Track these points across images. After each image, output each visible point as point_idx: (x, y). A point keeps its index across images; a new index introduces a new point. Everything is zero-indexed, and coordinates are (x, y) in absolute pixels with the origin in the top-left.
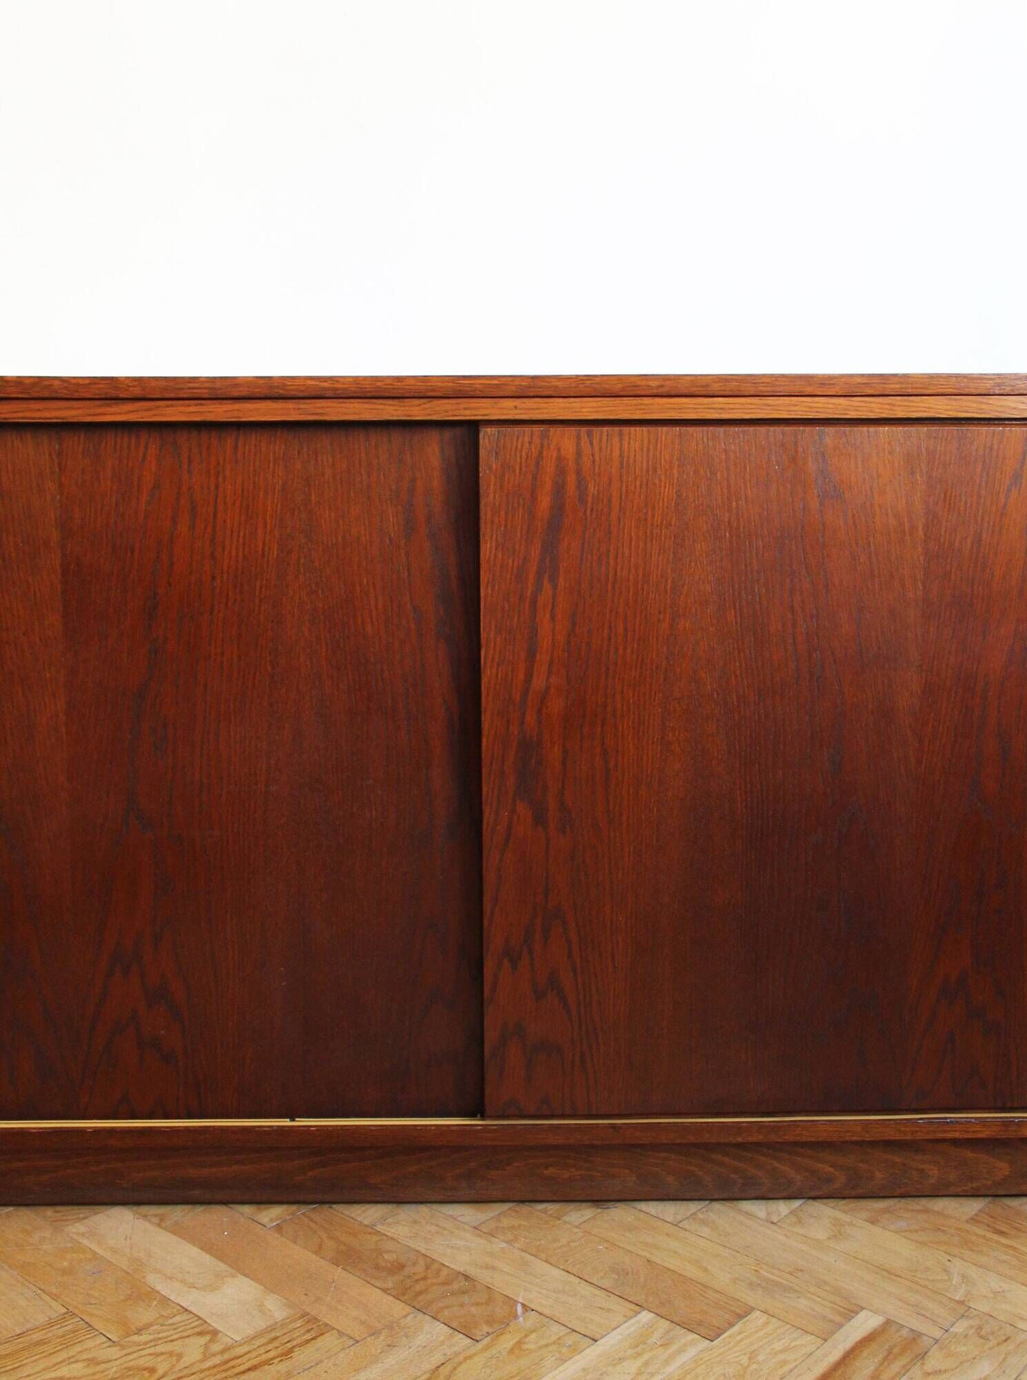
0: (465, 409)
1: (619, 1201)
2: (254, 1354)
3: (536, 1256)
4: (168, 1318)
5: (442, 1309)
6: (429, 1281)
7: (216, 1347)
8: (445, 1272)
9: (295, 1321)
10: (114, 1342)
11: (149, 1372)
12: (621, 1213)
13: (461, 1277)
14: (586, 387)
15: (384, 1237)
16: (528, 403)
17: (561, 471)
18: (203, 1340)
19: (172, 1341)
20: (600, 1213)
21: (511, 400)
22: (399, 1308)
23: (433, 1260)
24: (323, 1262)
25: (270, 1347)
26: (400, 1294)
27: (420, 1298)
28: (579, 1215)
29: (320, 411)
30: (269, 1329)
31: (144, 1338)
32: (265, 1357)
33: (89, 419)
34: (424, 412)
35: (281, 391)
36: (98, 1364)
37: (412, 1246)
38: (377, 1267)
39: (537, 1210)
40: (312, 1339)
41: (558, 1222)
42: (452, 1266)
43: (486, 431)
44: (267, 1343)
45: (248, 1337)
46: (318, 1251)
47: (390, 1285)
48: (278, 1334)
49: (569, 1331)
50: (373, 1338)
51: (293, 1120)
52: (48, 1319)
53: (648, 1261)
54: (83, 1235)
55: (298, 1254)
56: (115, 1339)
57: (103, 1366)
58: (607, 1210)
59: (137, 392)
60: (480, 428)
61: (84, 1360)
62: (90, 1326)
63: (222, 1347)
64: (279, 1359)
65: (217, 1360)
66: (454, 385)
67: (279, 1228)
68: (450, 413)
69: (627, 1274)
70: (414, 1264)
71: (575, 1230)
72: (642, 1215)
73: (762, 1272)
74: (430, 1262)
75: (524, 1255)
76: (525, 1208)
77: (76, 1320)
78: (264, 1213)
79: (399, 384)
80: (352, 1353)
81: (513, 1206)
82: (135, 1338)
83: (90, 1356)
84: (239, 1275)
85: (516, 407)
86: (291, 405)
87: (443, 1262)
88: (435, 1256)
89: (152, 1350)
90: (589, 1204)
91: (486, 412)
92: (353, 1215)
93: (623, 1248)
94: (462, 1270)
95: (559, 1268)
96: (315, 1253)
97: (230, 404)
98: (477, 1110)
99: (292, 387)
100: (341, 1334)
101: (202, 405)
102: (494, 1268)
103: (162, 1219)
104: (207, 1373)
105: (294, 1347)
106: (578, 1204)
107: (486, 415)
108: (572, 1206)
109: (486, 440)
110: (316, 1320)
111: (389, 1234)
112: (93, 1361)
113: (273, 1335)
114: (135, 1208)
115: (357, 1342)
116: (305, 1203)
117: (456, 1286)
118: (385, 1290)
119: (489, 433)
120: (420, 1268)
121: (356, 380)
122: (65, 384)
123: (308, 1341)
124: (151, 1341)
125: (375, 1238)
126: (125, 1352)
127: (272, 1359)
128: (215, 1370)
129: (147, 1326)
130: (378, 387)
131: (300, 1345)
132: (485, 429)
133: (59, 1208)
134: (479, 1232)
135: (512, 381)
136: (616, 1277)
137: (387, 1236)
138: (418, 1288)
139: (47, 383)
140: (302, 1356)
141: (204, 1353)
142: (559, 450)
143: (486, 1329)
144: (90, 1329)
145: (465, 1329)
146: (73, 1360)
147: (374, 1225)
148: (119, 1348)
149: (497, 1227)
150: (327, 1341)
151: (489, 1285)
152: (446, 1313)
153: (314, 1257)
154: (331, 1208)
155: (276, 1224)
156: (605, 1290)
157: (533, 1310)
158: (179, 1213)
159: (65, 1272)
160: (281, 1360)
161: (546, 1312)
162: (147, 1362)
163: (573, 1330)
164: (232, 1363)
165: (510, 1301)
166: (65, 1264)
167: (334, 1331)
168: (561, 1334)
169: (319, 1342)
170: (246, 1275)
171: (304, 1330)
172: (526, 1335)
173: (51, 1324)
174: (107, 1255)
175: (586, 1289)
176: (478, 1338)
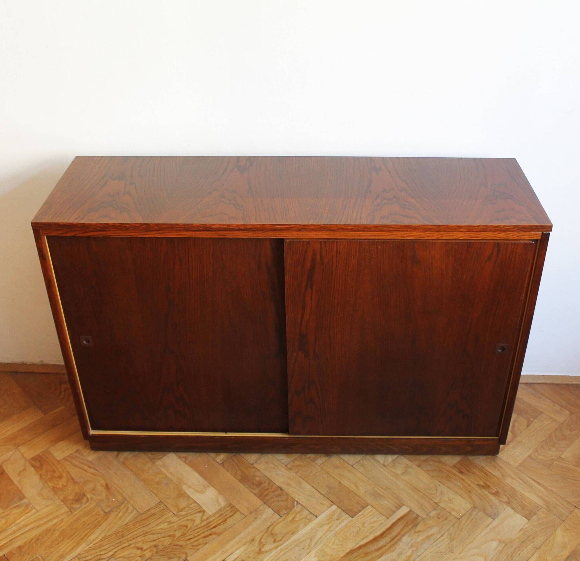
0: (279, 235)
1: (335, 454)
2: (215, 521)
3: (304, 479)
4: (190, 504)
5: (272, 502)
6: (270, 490)
7: (204, 518)
8: (274, 487)
9: (227, 507)
10: (175, 515)
11: (186, 527)
12: (334, 459)
13: (279, 489)
14: (324, 229)
15: (256, 470)
16: (302, 233)
17: (314, 254)
18: (201, 514)
19: (192, 515)
20: (328, 459)
22: (259, 502)
24: (236, 481)
25: (220, 518)
26: (261, 496)
27: (266, 498)
28: (321, 460)
29: (224, 234)
30: (220, 510)
31: (183, 513)
32: (219, 522)
34: (263, 236)
37: (265, 474)
38: (253, 483)
39: (307, 457)
40: (233, 515)
41: (313, 463)
42: (277, 484)
43: (287, 242)
44: (219, 517)
45: (213, 514)
46: (235, 475)
47: (257, 492)
48: (223, 513)
49: (309, 512)
50: (251, 515)
51: (226, 434)
52: (155, 504)
53: (340, 483)
55: (229, 477)
56: (175, 513)
57: (172, 525)
58: (330, 458)
60: (284, 240)
62: (167, 507)
63: (206, 517)
65: (205, 523)
66: (274, 227)
67: (223, 464)
68: (273, 236)
69: (332, 488)
70: (265, 482)
71: (319, 467)
72: (342, 461)
73: (376, 488)
74: (270, 481)
75: (301, 479)
76: (303, 456)
77: (162, 505)
78: (218, 457)
79: (253, 227)
81: (299, 456)
82: (181, 513)
83: (168, 520)
84: (211, 487)
85: (297, 234)
87: (274, 482)
88: (272, 479)
89: (185, 519)
90: (325, 454)
91: (286, 235)
92: (247, 459)
93: (332, 476)
94: (280, 485)
95: (310, 485)
96: (234, 477)
98: (287, 430)
99: (213, 228)
100: (241, 513)
102: (290, 485)
103: (186, 458)
105: (227, 518)
106: (321, 454)
107: (286, 237)
108: (318, 456)
110: (233, 507)
111: (258, 468)
112: (170, 522)
113: (220, 513)
114: (177, 454)
115: (246, 517)
116: (232, 453)
117: (277, 493)
118: (255, 494)
120: (267, 484)
123: (231, 516)
124: (185, 515)
125: (253, 470)
126: (178, 519)
127: (221, 523)
128: (204, 527)
129: (184, 508)
130: (246, 228)
131: (229, 517)
132: (286, 240)
133: (152, 453)
134: (287, 468)
135: (296, 226)
136: (328, 490)
138: (265, 493)
140: (230, 522)
141: (201, 520)
142: (314, 247)
143: (284, 512)
144: (167, 509)
145: (277, 512)
146: (164, 521)
147: (254, 464)
148: (176, 517)
149: (293, 466)
150: (237, 516)
151: (287, 493)
152: (273, 504)
153: (234, 479)
154: (240, 455)
155: (222, 462)
156: (323, 495)
157: (300, 504)
158: (191, 456)
159: (158, 483)
160: (223, 524)
161: (304, 504)
162: (185, 523)
163: (311, 513)
164: (209, 524)
165: (293, 500)
166: (157, 480)
167: (239, 512)
168: (307, 514)
169: (234, 517)
170: (212, 486)
171: (230, 511)
172: (296, 515)
173: (156, 506)
174: (169, 475)
175: (317, 495)
176: (281, 516)
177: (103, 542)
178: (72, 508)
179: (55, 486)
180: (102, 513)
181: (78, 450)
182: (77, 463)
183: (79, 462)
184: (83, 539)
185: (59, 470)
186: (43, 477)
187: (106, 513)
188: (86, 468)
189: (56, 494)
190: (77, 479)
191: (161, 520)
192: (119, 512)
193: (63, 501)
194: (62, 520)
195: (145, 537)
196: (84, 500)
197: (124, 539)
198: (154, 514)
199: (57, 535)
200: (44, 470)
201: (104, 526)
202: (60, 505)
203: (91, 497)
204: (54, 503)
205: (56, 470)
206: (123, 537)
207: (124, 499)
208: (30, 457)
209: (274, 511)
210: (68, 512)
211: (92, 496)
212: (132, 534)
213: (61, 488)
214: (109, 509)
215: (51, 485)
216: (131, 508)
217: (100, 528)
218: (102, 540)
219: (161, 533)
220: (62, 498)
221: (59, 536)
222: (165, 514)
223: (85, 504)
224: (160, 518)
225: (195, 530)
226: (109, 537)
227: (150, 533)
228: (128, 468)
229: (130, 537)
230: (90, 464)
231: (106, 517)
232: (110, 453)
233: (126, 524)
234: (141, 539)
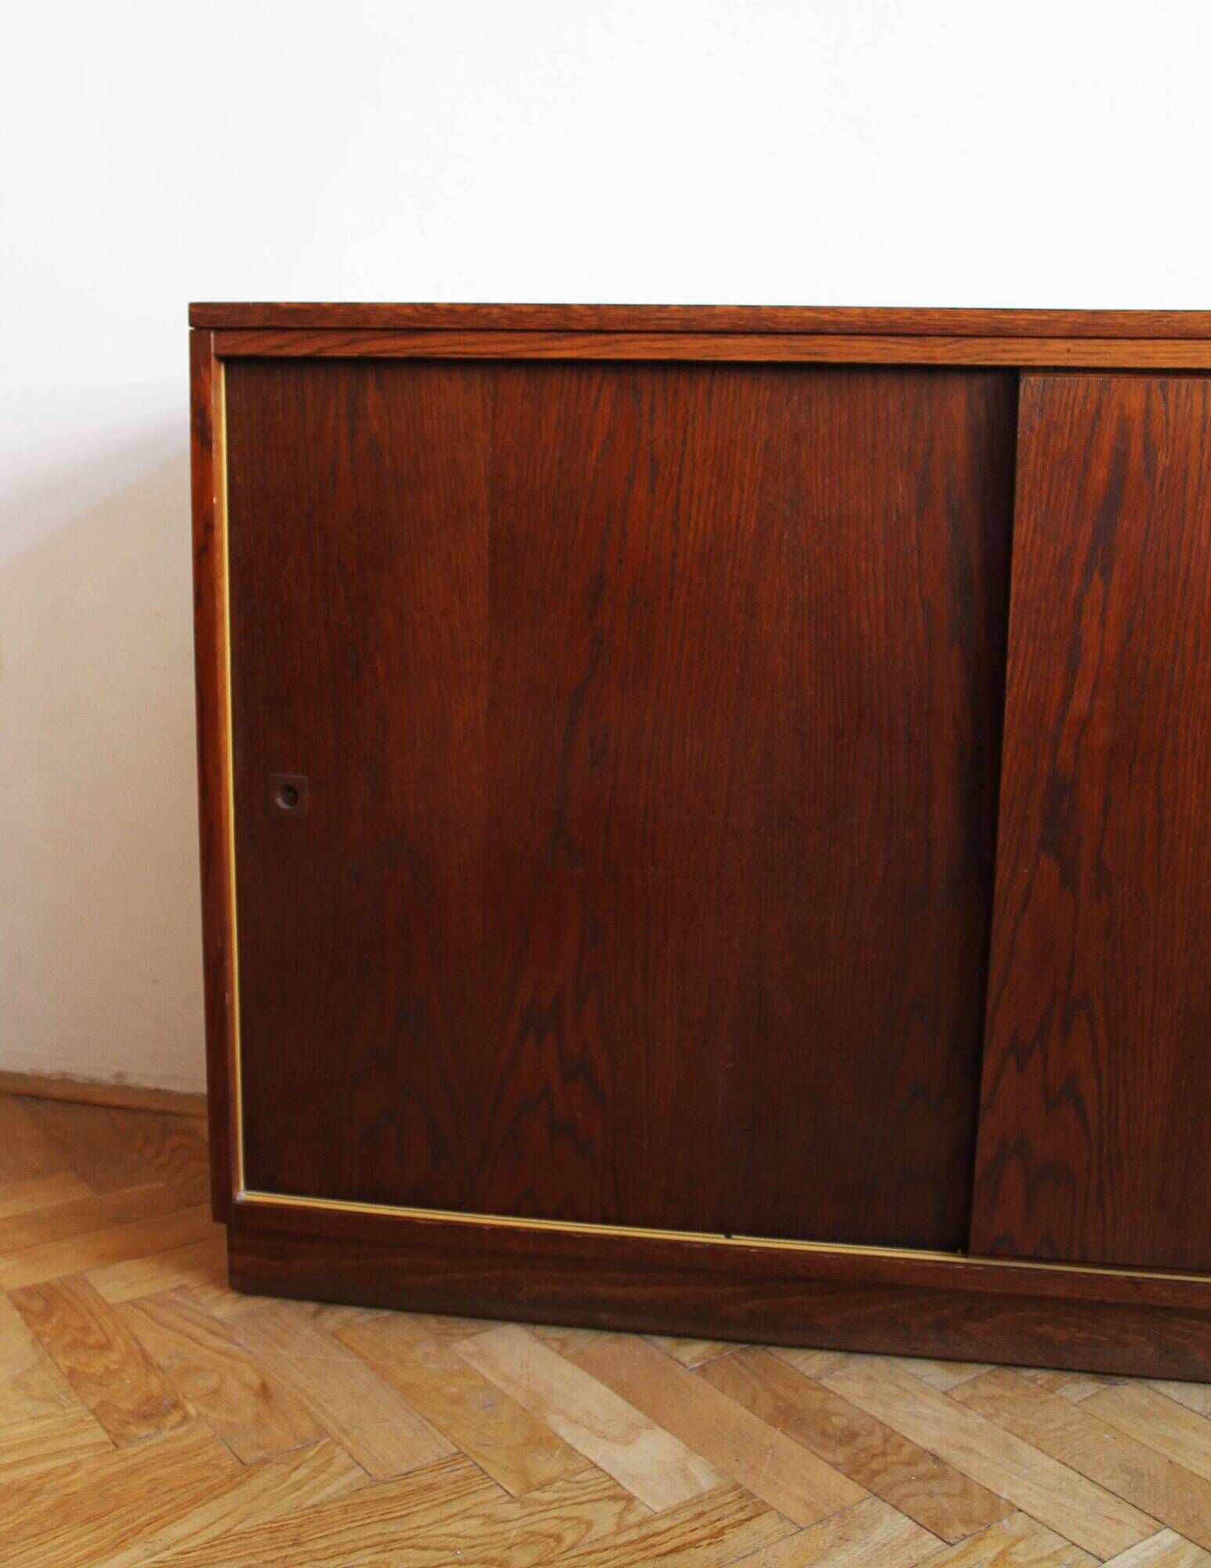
0: (1005, 351)
1: (1130, 1376)
2: (677, 1532)
3: (1023, 1439)
4: (575, 1473)
5: (907, 1496)
6: (890, 1458)
7: (632, 1518)
8: (907, 1449)
9: (725, 1494)
10: (513, 1497)
11: (555, 1540)
12: (1131, 1393)
13: (929, 1459)
15: (831, 1395)
16: (1086, 345)
17: (1124, 433)
18: (617, 1507)
19: (580, 1504)
20: (1105, 1390)
21: (1064, 341)
22: (851, 1491)
23: (894, 1431)
24: (756, 1420)
25: (695, 1525)
26: (855, 1470)
27: (878, 1479)
28: (1078, 1390)
30: (695, 1501)
31: (547, 1496)
32: (691, 1537)
33: (532, 355)
34: (951, 355)
35: (770, 324)
36: (496, 1522)
37: (866, 1409)
38: (823, 1433)
39: (1023, 1377)
40: (748, 1520)
41: (1051, 1396)
42: (918, 1441)
43: (1029, 382)
44: (692, 1521)
45: (670, 1508)
46: (752, 1405)
47: (840, 1459)
48: (707, 1508)
49: (1067, 1543)
50: (820, 1526)
51: (728, 1236)
52: (436, 1458)
53: (1170, 1462)
54: (472, 1355)
55: (728, 1408)
56: (514, 1493)
57: (500, 1527)
58: (1114, 1387)
59: (593, 322)
60: (1021, 377)
61: (478, 1516)
62: (485, 1473)
63: (639, 1518)
64: (707, 1541)
65: (634, 1535)
66: (990, 320)
67: (703, 1370)
68: (983, 356)
69: (1143, 1475)
70: (870, 1433)
71: (1073, 1409)
72: (1159, 1399)
74: (889, 1434)
75: (1010, 1437)
76: (1009, 1374)
77: (466, 1465)
78: (685, 1349)
79: (918, 318)
80: (795, 1544)
81: (993, 1370)
82: (537, 1495)
83: (486, 1511)
84: (656, 1427)
85: (1068, 351)
86: (781, 341)
87: (906, 1436)
88: (895, 1426)
89: (556, 1513)
90: (1091, 1376)
91: (1033, 355)
92: (794, 1363)
93: (1135, 1440)
94: (929, 1447)
95: (1053, 1457)
96: (747, 1407)
97: (706, 339)
98: (958, 1245)
100: (782, 1517)
101: (671, 339)
102: (970, 1450)
103: (563, 1343)
104: (622, 1550)
105: (724, 1528)
106: (1076, 1375)
107: (1031, 360)
108: (1067, 1377)
109: (1029, 392)
110: (750, 1495)
111: (837, 1391)
112: (489, 1519)
113: (698, 1509)
114: (531, 1328)
115: (802, 1530)
116: (735, 1341)
117: (922, 1468)
118: (835, 1466)
119: (1033, 383)
120: (877, 1439)
121: (865, 311)
122: (507, 313)
123: (741, 1522)
124: (556, 1501)
125: (821, 1395)
126: (526, 1511)
127: (699, 1540)
128: (631, 1548)
129: (551, 1481)
130: (890, 321)
131: (733, 1526)
132: (1026, 378)
133: (444, 1318)
134: (950, 1400)
135: (1066, 316)
136: (1128, 1478)
137: (836, 1394)
138: (875, 1465)
139: (484, 311)
140: (735, 1540)
141: (618, 1524)
142: (1122, 407)
143: (961, 1529)
144: (485, 1476)
145: (935, 1527)
146: (467, 1514)
147: (820, 1379)
148: (518, 1505)
149: (973, 1396)
150: (766, 1524)
151: (964, 1472)
152: (911, 1502)
153: (745, 1412)
154: (765, 1350)
155: (697, 1364)
156: (1113, 1493)
157: (1020, 1511)
158: (582, 1339)
159: (454, 1400)
160: (710, 1544)
161: (1038, 1514)
162: (551, 1527)
163: (1073, 1544)
164: (651, 1541)
165: (990, 1496)
166: (454, 1390)
167: (773, 1513)
168: (1058, 1547)
169: (755, 1524)
170: (665, 1428)
171: (736, 1507)
172: (1013, 1545)
173: (440, 1465)
174: (501, 1384)
175: (1088, 1491)
176: (952, 1541)
177: (213, 1549)
178: (122, 1435)
179: (79, 1368)
180: (228, 1463)
181: (181, 1287)
182: (171, 1318)
183: (179, 1316)
184: (141, 1530)
185: (106, 1328)
186: (47, 1340)
187: (244, 1464)
188: (200, 1333)
189: (76, 1389)
190: (161, 1359)
191: (456, 1507)
192: (297, 1468)
193: (94, 1412)
194: (76, 1466)
195: (387, 1555)
196: (175, 1417)
197: (300, 1549)
198: (430, 1488)
199: (43, 1506)
200: (54, 1321)
201: (229, 1500)
202: (82, 1421)
203: (199, 1415)
204: (60, 1413)
205: (94, 1326)
206: (296, 1543)
207: (322, 1431)
208: (17, 1285)
209: (918, 1524)
210: (104, 1444)
211: (203, 1409)
212: (336, 1540)
213: (99, 1374)
214: (261, 1454)
215: (65, 1363)
216: (342, 1460)
217: (213, 1505)
218: (210, 1544)
219: (453, 1550)
220: (92, 1404)
221: (51, 1511)
222: (474, 1492)
223: (173, 1428)
224: (451, 1500)
225: (591, 1553)
226: (241, 1538)
227: (409, 1543)
228: (352, 1349)
229: (327, 1548)
230: (217, 1327)
231: (244, 1477)
232: (293, 1304)
233: (315, 1506)
234: (367, 1560)
